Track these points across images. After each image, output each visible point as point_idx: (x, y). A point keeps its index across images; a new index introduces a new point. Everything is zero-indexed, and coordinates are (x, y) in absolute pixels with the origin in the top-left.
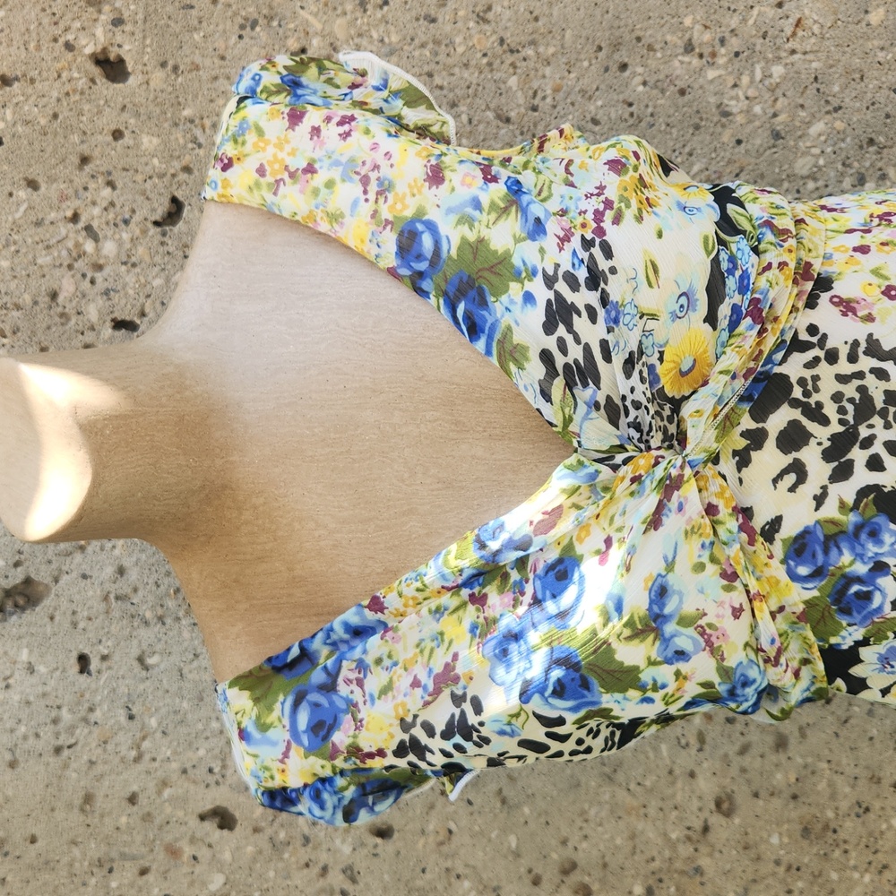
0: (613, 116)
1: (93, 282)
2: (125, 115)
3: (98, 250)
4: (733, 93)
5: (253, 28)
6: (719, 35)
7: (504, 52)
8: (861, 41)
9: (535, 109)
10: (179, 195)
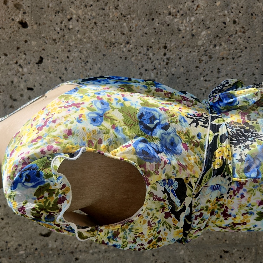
0: (151, 32)
1: (22, 78)
2: (28, 36)
3: (23, 70)
4: (181, 25)
5: (58, 13)
6: (177, 10)
7: (122, 17)
8: (214, 10)
9: (131, 31)
10: (42, 56)
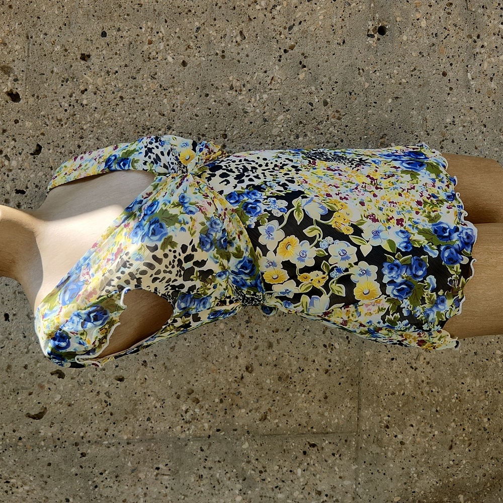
0: (203, 113)
1: (8, 176)
2: (19, 114)
3: (10, 164)
4: (248, 105)
5: (67, 82)
6: (243, 83)
7: (162, 90)
8: (296, 85)
9: (174, 111)
10: (40, 143)
